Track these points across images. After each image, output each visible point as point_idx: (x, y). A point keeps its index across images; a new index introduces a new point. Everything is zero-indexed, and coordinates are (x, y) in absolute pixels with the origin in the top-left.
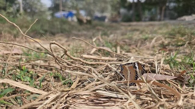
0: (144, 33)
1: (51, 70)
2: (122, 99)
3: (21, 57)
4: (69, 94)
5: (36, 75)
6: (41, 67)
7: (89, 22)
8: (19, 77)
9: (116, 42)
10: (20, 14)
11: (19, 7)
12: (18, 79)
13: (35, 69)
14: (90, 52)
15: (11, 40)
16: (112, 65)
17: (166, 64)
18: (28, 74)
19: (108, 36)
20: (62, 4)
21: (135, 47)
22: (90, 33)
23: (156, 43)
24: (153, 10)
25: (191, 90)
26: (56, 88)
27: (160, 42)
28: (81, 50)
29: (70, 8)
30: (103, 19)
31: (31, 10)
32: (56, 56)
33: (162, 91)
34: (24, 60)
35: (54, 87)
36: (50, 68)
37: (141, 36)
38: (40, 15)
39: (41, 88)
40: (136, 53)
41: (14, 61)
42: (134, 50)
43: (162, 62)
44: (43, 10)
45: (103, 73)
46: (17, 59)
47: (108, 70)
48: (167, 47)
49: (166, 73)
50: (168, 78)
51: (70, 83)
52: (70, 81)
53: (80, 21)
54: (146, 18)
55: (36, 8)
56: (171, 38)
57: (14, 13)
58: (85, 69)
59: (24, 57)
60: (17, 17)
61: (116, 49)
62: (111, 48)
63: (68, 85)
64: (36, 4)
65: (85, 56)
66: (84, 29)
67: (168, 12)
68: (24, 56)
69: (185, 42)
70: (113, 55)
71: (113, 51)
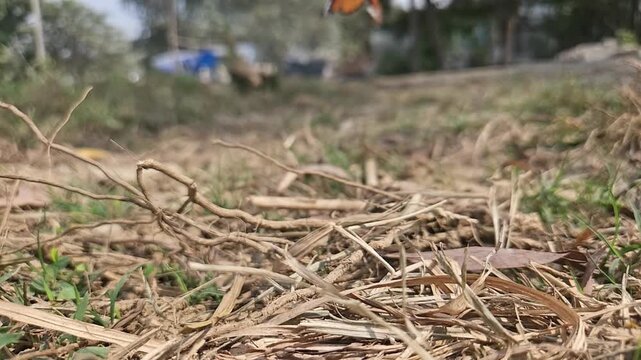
0: (452, 111)
1: (148, 254)
2: (387, 342)
3: (45, 217)
4: (207, 340)
6: (113, 247)
7: (269, 82)
8: (40, 288)
9: (363, 145)
10: (38, 69)
11: (34, 44)
12: (37, 293)
13: (95, 256)
14: (277, 184)
15: (12, 157)
16: (350, 228)
17: (529, 212)
18: (69, 272)
19: (336, 128)
20: (178, 26)
21: (423, 158)
22: (276, 120)
23: (492, 141)
24: (478, 32)
25: (613, 295)
26: (165, 318)
27: (506, 137)
28: (246, 180)
29: (203, 40)
30: (314, 69)
31: (75, 54)
32: (159, 211)
33: (517, 306)
34: (56, 225)
35: (158, 314)
36: (143, 248)
37: (443, 121)
38: (106, 68)
39: (115, 321)
40: (430, 179)
41: (22, 231)
42: (422, 171)
43: (514, 206)
45: (321, 257)
46: (30, 223)
47: (337, 243)
48: (528, 153)
49: (530, 242)
50: (536, 261)
51: (214, 298)
52: (212, 289)
53: (240, 81)
54: (456, 58)
56: (541, 121)
57: (17, 64)
58: (259, 246)
59: (54, 218)
60: (26, 77)
61: (363, 168)
62: (345, 168)
63: (209, 303)
64: (89, 32)
65: (261, 200)
66: (253, 109)
67: (526, 36)
68: (55, 214)
69: (585, 133)
70: (355, 191)
71: (355, 179)
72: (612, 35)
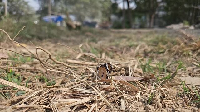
0: (130, 41)
1: (37, 73)
3: (8, 61)
5: (23, 77)
6: (27, 70)
7: (78, 27)
11: (4, 9)
13: (22, 72)
18: (15, 76)
19: (96, 43)
20: (51, 8)
22: (79, 39)
23: (139, 50)
24: (143, 18)
27: (143, 49)
29: (59, 12)
30: (93, 25)
31: (17, 13)
32: (41, 60)
34: (11, 64)
41: (1, 65)
42: (118, 57)
44: (30, 13)
46: (3, 63)
50: (136, 79)
53: (69, 27)
54: (136, 25)
55: (23, 11)
61: (101, 55)
62: (96, 54)
65: (69, 61)
66: (72, 35)
67: (157, 20)
68: (11, 61)
69: (165, 50)
70: (98, 61)
71: (98, 57)
72: (182, 22)
